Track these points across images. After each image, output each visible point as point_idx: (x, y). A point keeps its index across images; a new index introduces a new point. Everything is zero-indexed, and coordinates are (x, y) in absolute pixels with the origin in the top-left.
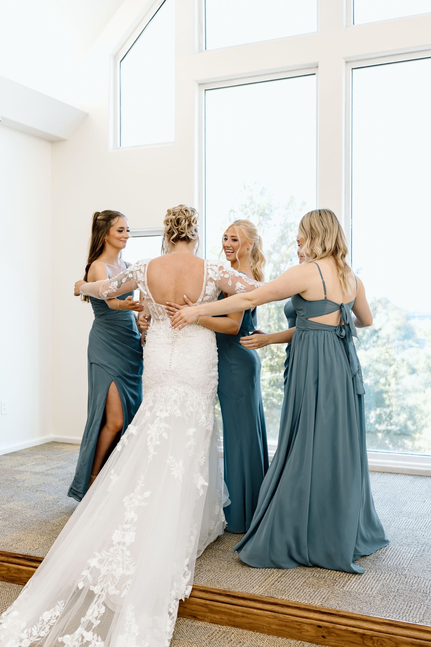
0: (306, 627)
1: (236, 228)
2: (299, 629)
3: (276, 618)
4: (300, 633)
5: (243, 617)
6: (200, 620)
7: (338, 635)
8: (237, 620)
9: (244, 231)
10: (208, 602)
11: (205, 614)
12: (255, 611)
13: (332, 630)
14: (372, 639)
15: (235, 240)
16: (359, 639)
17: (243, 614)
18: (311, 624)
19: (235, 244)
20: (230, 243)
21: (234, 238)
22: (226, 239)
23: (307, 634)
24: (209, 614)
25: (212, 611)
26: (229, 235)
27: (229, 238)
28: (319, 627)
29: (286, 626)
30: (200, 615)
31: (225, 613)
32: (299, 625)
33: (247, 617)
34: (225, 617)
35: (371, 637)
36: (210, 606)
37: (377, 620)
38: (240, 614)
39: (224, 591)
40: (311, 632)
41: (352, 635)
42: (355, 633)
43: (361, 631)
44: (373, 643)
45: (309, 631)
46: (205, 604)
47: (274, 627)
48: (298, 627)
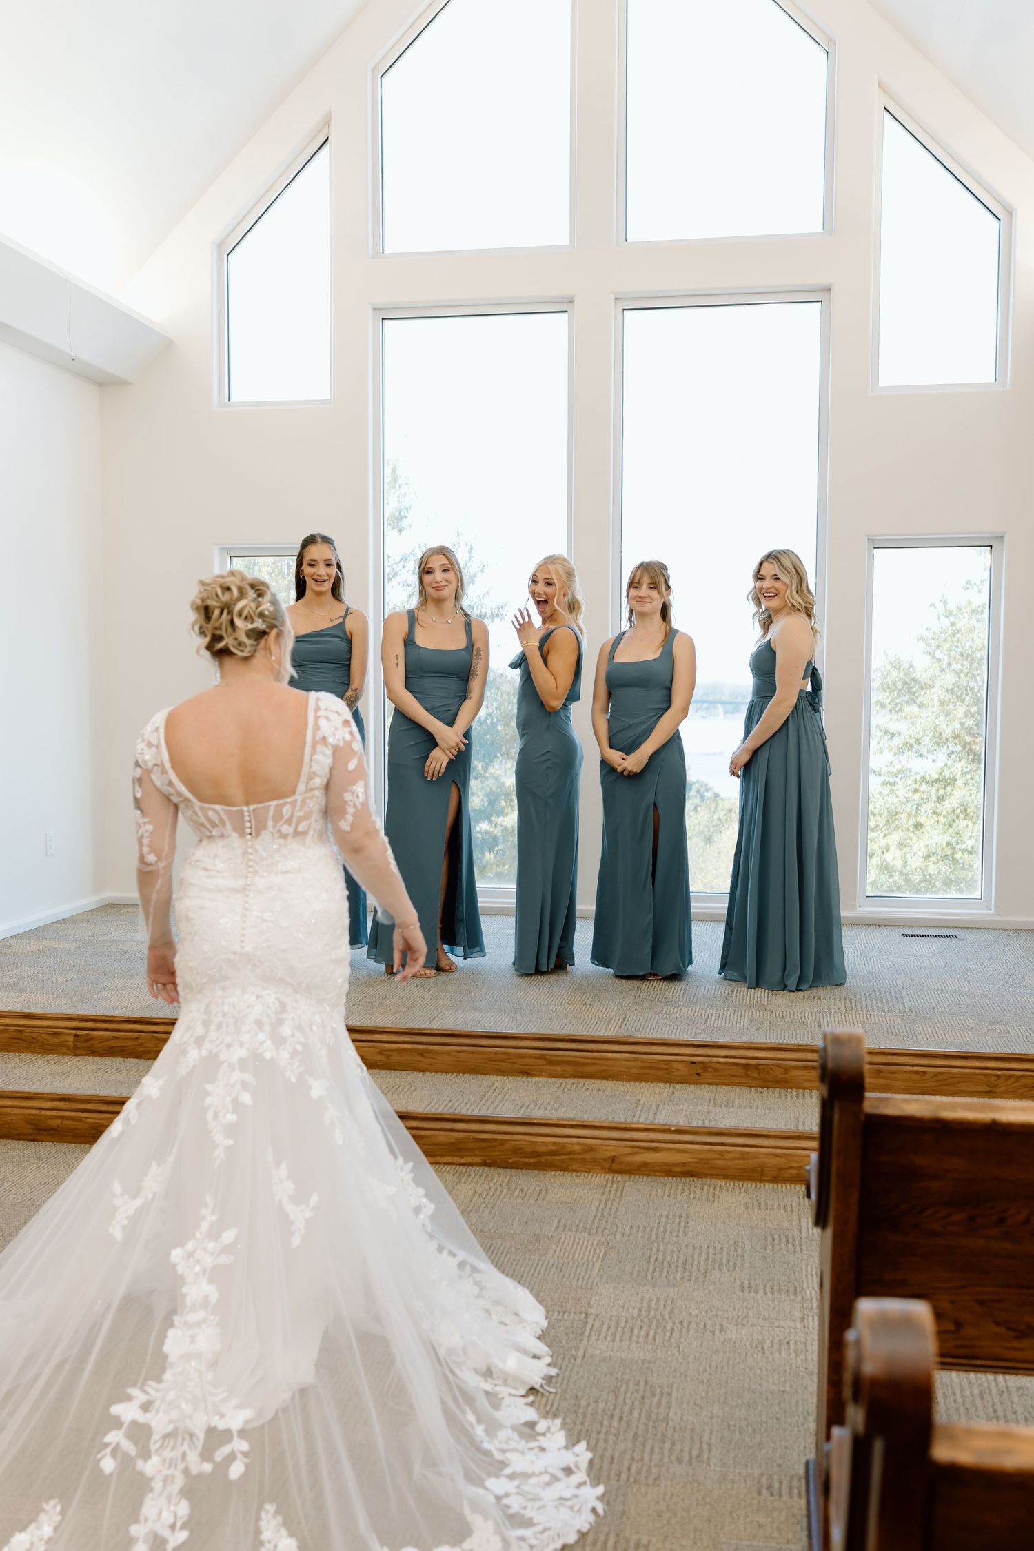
0: (676, 1066)
1: (551, 567)
2: (667, 1069)
3: (637, 1060)
4: (669, 1074)
5: (594, 1064)
6: (534, 1076)
7: (716, 1070)
8: (586, 1069)
9: (561, 571)
10: (545, 1052)
11: (542, 1067)
12: (610, 1055)
13: (708, 1065)
14: (757, 1069)
15: (549, 584)
16: (741, 1071)
17: (593, 1061)
18: (683, 1061)
19: (550, 590)
20: (541, 588)
21: (548, 581)
22: (535, 582)
23: (677, 1073)
24: (548, 1067)
25: (551, 1062)
26: (541, 576)
27: (541, 582)
28: (693, 1063)
29: (650, 1068)
30: (533, 1070)
31: (569, 1063)
32: (667, 1064)
33: (599, 1064)
34: (569, 1068)
35: (756, 1067)
36: (548, 1057)
37: (763, 1046)
38: (589, 1061)
39: (568, 1035)
40: (683, 1070)
41: (733, 1067)
42: (737, 1064)
43: (744, 1061)
44: (759, 1073)
45: (680, 1070)
46: (542, 1055)
47: (635, 1071)
48: (666, 1067)
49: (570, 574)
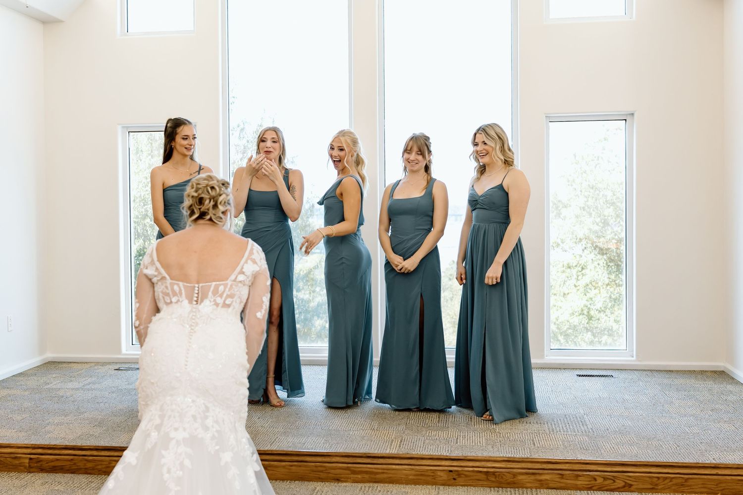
0: (439, 473)
1: (342, 139)
2: (433, 476)
3: (413, 469)
4: (434, 479)
5: (383, 473)
6: (342, 482)
7: (466, 476)
8: (378, 476)
9: (349, 141)
10: (349, 465)
11: (347, 476)
12: (394, 467)
13: (461, 472)
14: (494, 475)
15: (342, 150)
16: (483, 476)
17: (382, 471)
18: (444, 470)
19: (342, 153)
20: (336, 153)
21: (340, 148)
22: (332, 148)
23: (441, 479)
24: (352, 476)
25: (354, 472)
26: (336, 145)
27: (336, 148)
28: (451, 471)
29: (422, 475)
30: (342, 478)
31: (366, 472)
32: (433, 472)
33: (386, 473)
34: (366, 476)
35: (494, 473)
36: (352, 469)
37: (498, 459)
38: (380, 471)
39: (365, 454)
40: (444, 476)
41: (479, 474)
42: (481, 472)
43: (485, 470)
44: (496, 478)
45: (441, 477)
46: (348, 467)
47: (411, 477)
48: (432, 474)
49: (355, 142)
